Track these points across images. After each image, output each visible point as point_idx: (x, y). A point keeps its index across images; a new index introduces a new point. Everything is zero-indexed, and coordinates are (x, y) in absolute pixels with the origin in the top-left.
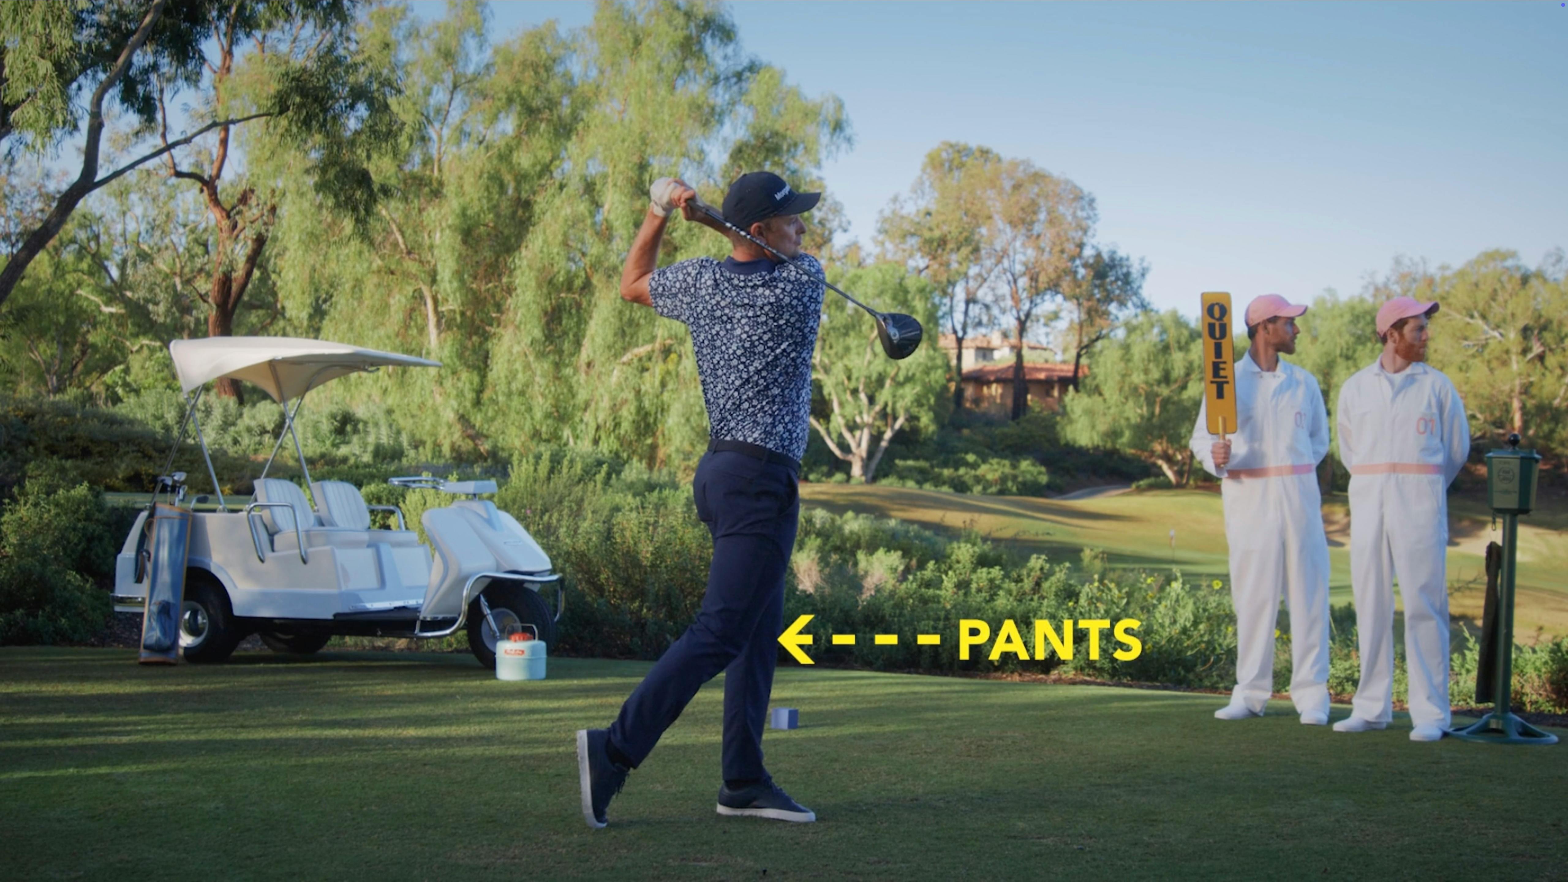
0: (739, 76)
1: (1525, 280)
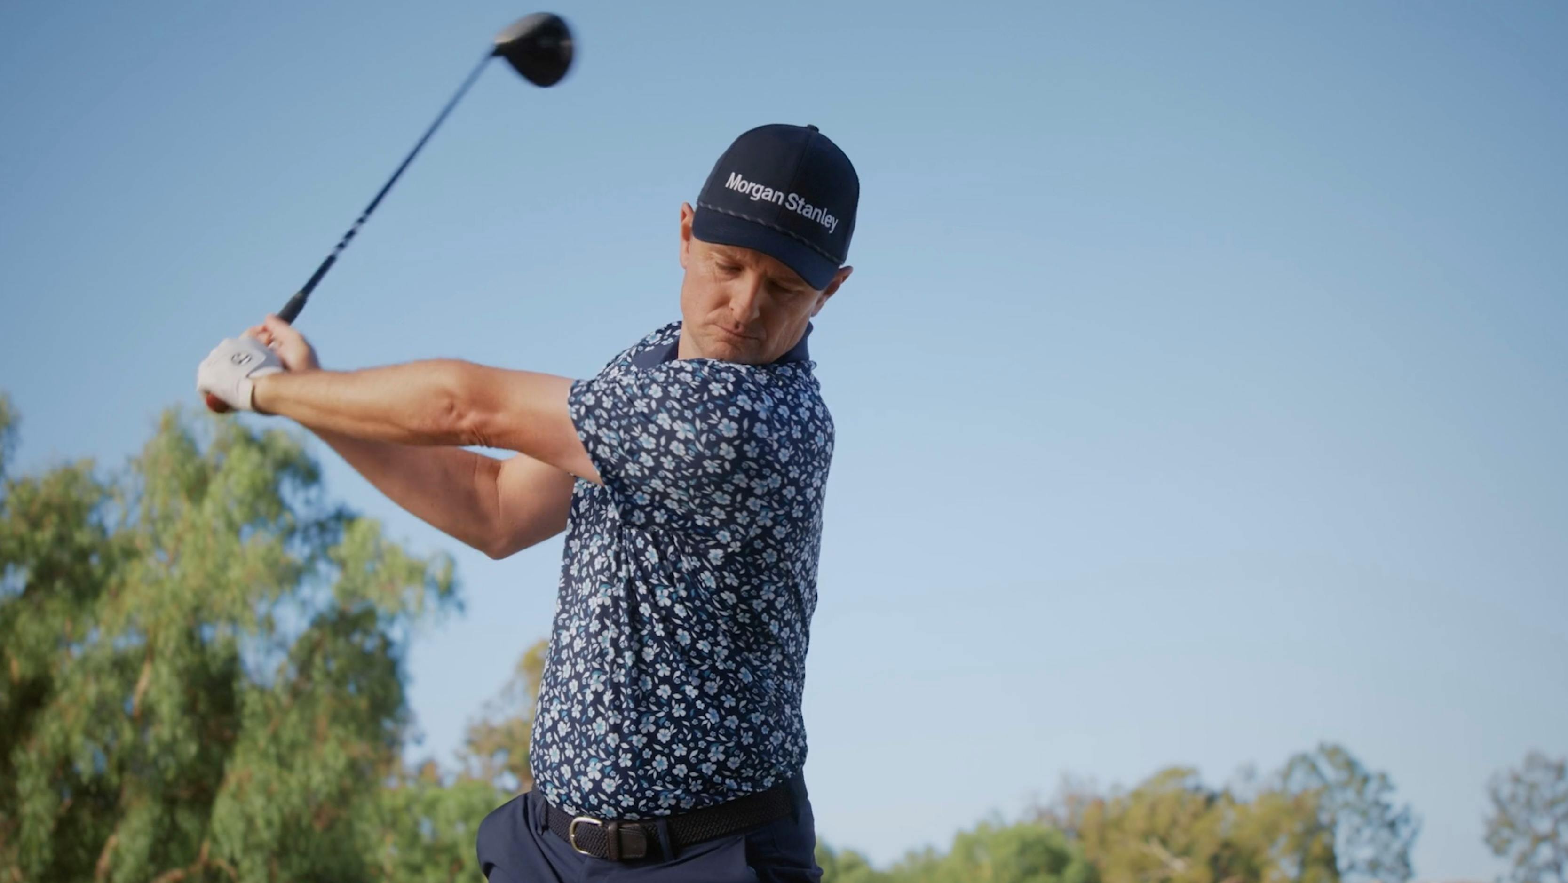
0: (322, 526)
1: (1211, 800)
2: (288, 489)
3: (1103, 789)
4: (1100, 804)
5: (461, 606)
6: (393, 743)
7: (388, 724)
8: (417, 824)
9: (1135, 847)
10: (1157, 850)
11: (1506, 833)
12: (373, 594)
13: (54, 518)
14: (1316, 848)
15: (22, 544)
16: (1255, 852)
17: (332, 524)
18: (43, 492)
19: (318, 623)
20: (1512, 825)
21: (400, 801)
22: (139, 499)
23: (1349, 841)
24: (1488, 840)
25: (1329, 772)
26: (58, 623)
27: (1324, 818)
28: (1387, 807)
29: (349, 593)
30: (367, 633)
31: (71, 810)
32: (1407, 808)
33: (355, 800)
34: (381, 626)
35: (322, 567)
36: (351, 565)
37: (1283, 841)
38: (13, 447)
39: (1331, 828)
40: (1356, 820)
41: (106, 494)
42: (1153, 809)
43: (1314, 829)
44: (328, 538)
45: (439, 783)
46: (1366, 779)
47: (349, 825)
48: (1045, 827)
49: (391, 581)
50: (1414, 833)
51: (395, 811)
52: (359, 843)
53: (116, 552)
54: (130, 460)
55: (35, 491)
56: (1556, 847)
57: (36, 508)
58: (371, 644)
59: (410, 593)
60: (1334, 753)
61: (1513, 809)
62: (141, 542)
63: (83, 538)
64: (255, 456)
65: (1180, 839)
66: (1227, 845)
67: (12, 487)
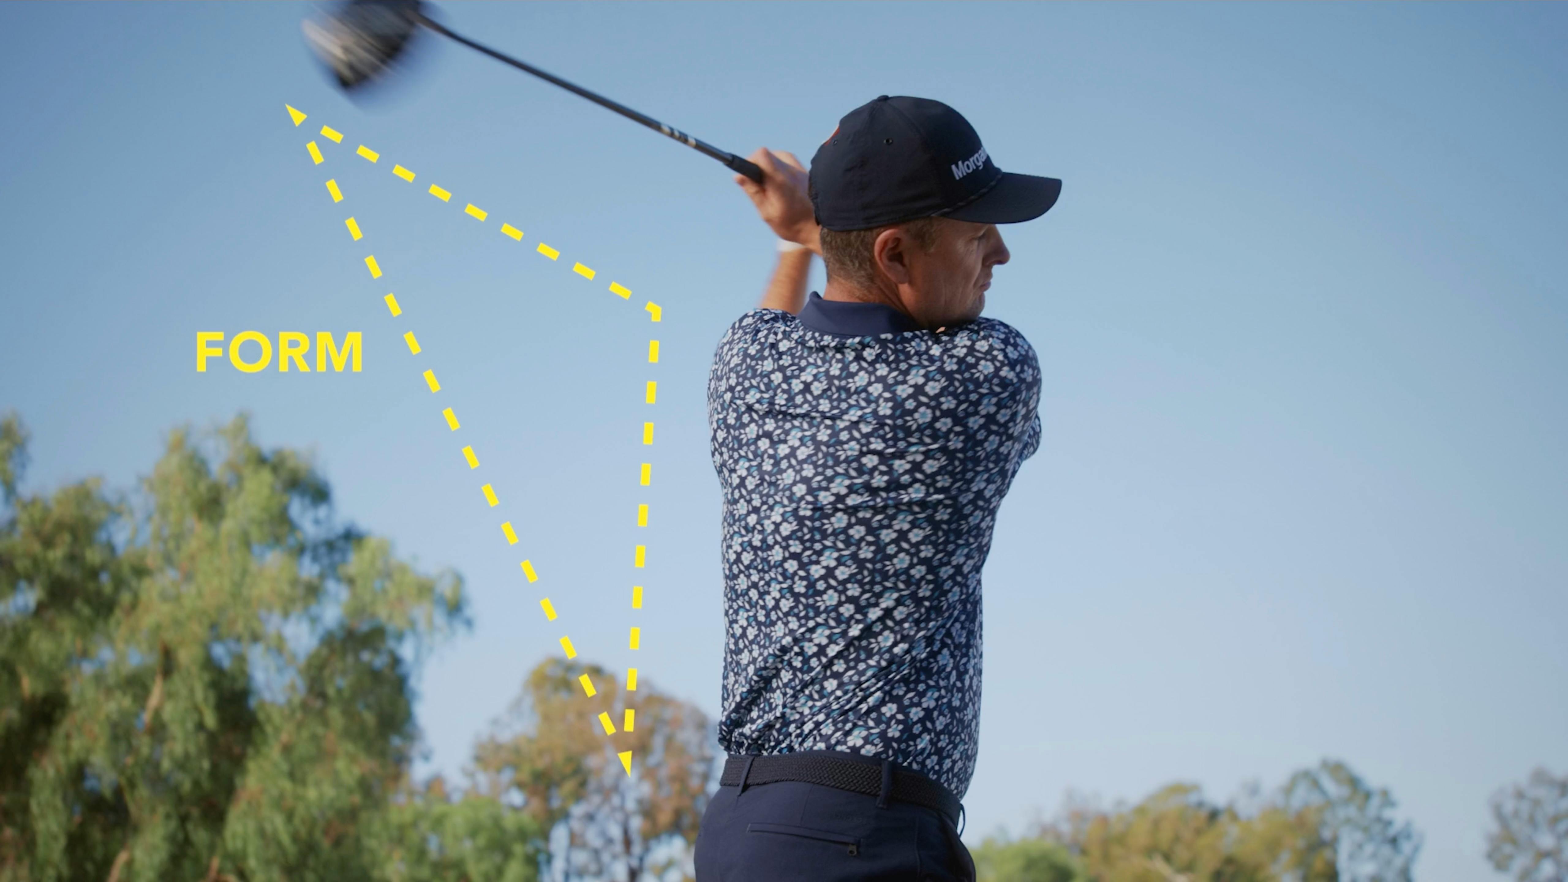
1: (1214, 815)
2: (297, 508)
3: (1106, 804)
4: (1104, 820)
5: (469, 623)
6: (401, 760)
7: (396, 741)
8: (424, 840)
9: (1139, 863)
10: (1160, 866)
11: (1508, 849)
12: (382, 613)
13: (67, 538)
14: (1318, 864)
15: (35, 561)
16: (1257, 868)
17: (341, 544)
18: (57, 512)
19: (328, 640)
20: (1514, 842)
21: (408, 817)
22: (149, 518)
23: (1352, 857)
24: (1490, 856)
25: (1332, 788)
26: (69, 640)
27: (1327, 834)
28: (1389, 823)
29: (358, 610)
30: (376, 651)
31: (82, 825)
32: (1408, 824)
33: (364, 816)
34: (391, 644)
35: (331, 585)
36: (359, 582)
37: (1286, 857)
38: (24, 466)
39: (1333, 844)
40: (1358, 836)
41: (116, 513)
42: (1156, 824)
43: (1317, 845)
44: (337, 557)
45: (446, 798)
46: (1368, 795)
47: (358, 840)
48: (1049, 843)
49: (400, 599)
50: (1416, 849)
51: (402, 828)
52: (366, 859)
53: (126, 571)
54: (141, 479)
55: (46, 510)
56: (1558, 863)
57: (48, 527)
58: (380, 662)
59: (421, 612)
60: (1337, 769)
61: (1515, 825)
62: (151, 561)
63: (93, 556)
64: (266, 476)
65: (1182, 854)
66: (1230, 861)
67: (25, 506)
